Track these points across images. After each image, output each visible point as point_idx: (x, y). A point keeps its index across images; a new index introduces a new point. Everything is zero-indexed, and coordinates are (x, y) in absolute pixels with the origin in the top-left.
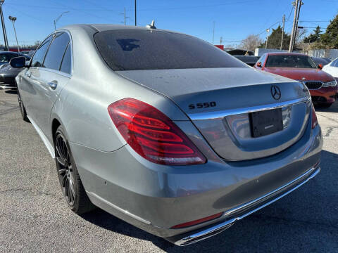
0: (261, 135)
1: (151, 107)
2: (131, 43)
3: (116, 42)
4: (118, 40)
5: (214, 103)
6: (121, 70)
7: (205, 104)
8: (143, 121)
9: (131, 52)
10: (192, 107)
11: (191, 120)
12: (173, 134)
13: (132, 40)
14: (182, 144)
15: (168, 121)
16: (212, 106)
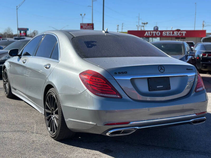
0: (154, 90)
1: (98, 73)
2: (92, 43)
3: (84, 43)
4: (85, 42)
5: (127, 72)
6: (86, 58)
7: (122, 72)
8: (94, 79)
9: (92, 48)
10: (116, 73)
11: (115, 79)
12: (107, 85)
13: (93, 42)
14: (110, 89)
15: (105, 79)
16: (125, 73)
